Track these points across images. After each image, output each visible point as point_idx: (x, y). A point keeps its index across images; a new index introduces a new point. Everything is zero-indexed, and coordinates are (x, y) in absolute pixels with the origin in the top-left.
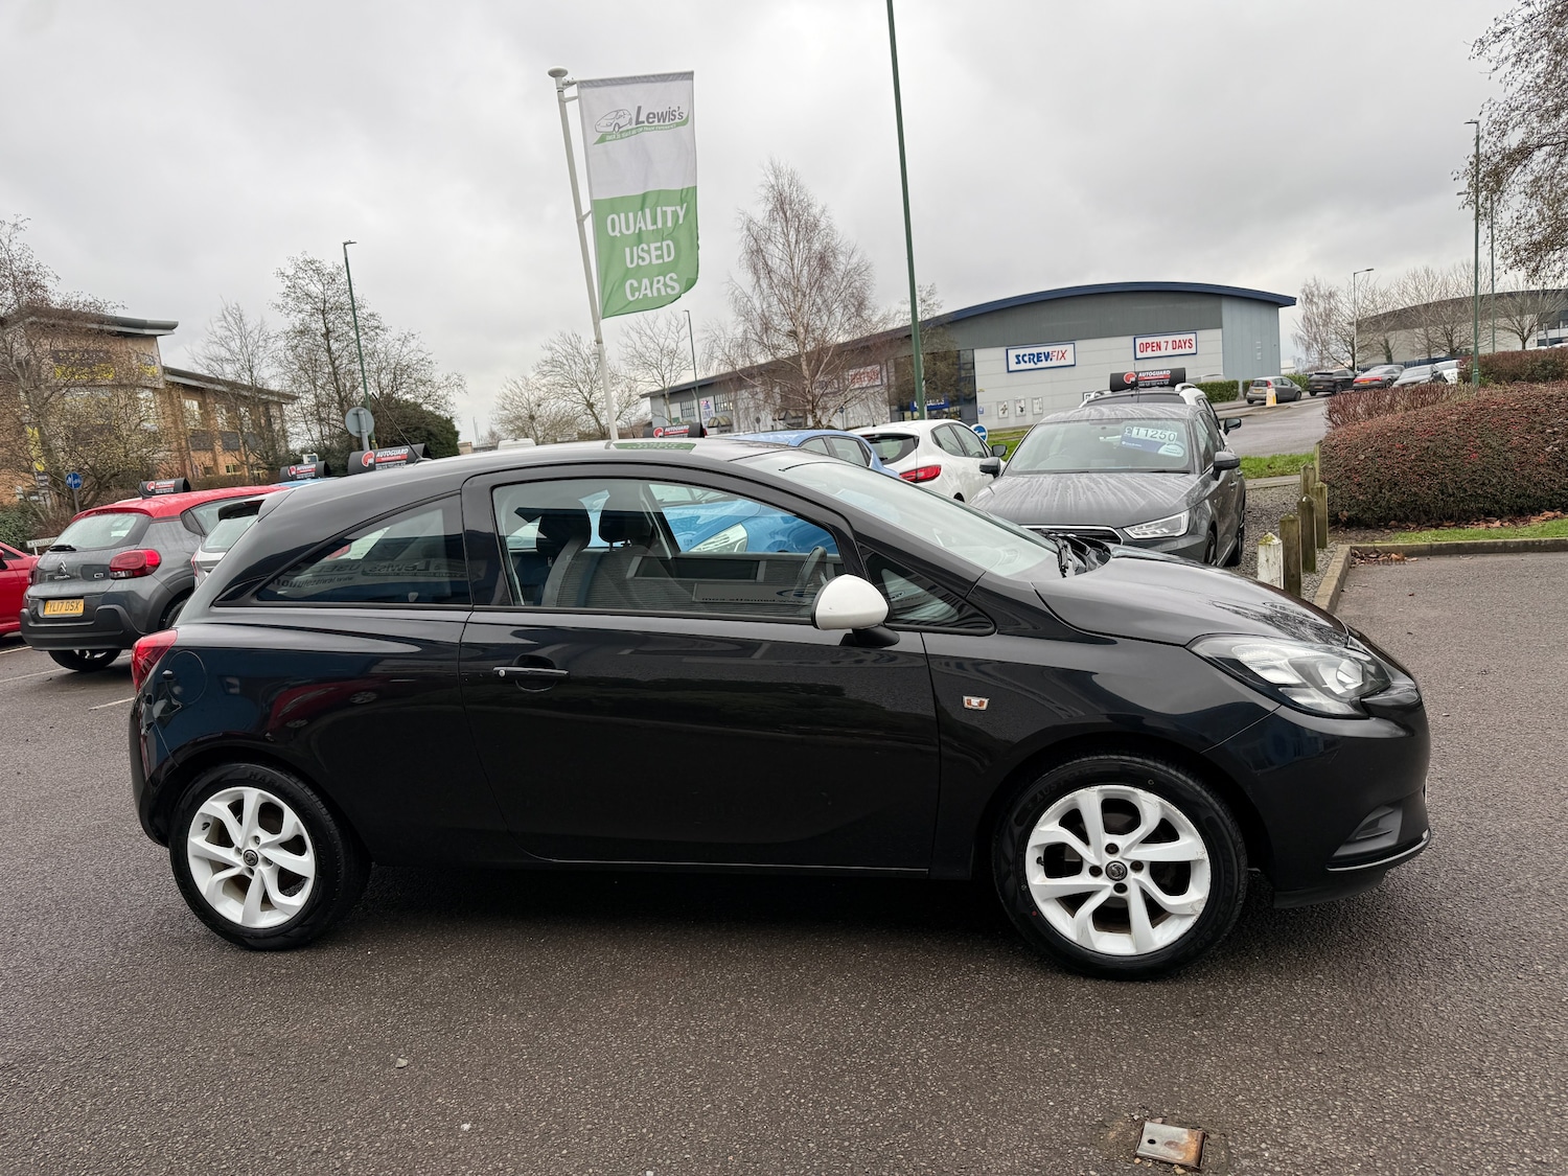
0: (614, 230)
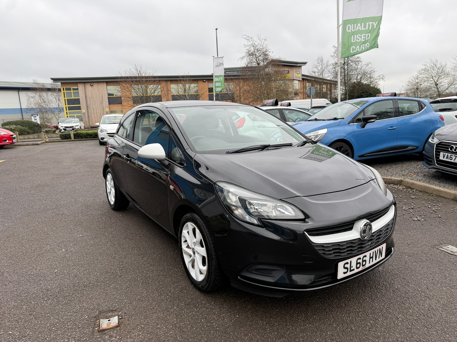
0: (349, 30)
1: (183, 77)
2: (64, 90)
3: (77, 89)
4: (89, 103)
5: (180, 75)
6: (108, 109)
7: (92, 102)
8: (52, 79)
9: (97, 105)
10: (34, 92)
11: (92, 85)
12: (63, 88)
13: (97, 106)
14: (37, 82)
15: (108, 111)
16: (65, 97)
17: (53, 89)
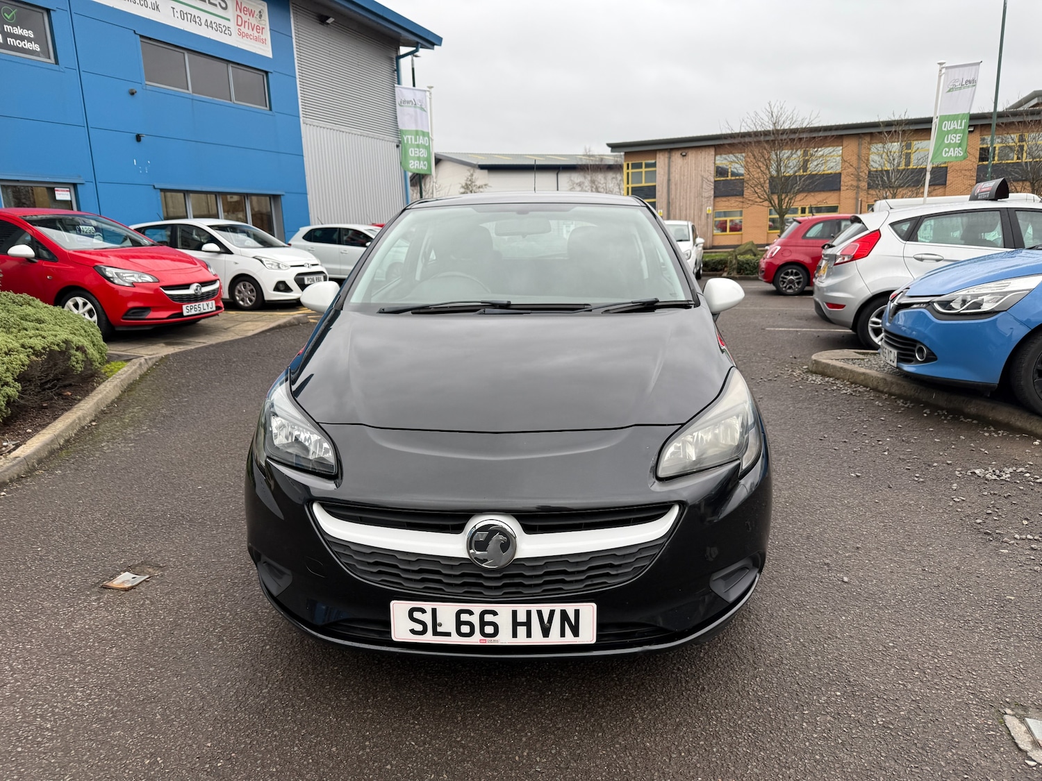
1: (889, 124)
2: (628, 168)
3: (654, 165)
4: (672, 196)
5: (881, 120)
6: (711, 208)
7: (680, 192)
8: (609, 145)
9: (688, 199)
10: (582, 174)
11: (684, 154)
12: (628, 165)
13: (688, 202)
14: (591, 153)
15: (710, 212)
16: (628, 183)
17: (616, 165)
